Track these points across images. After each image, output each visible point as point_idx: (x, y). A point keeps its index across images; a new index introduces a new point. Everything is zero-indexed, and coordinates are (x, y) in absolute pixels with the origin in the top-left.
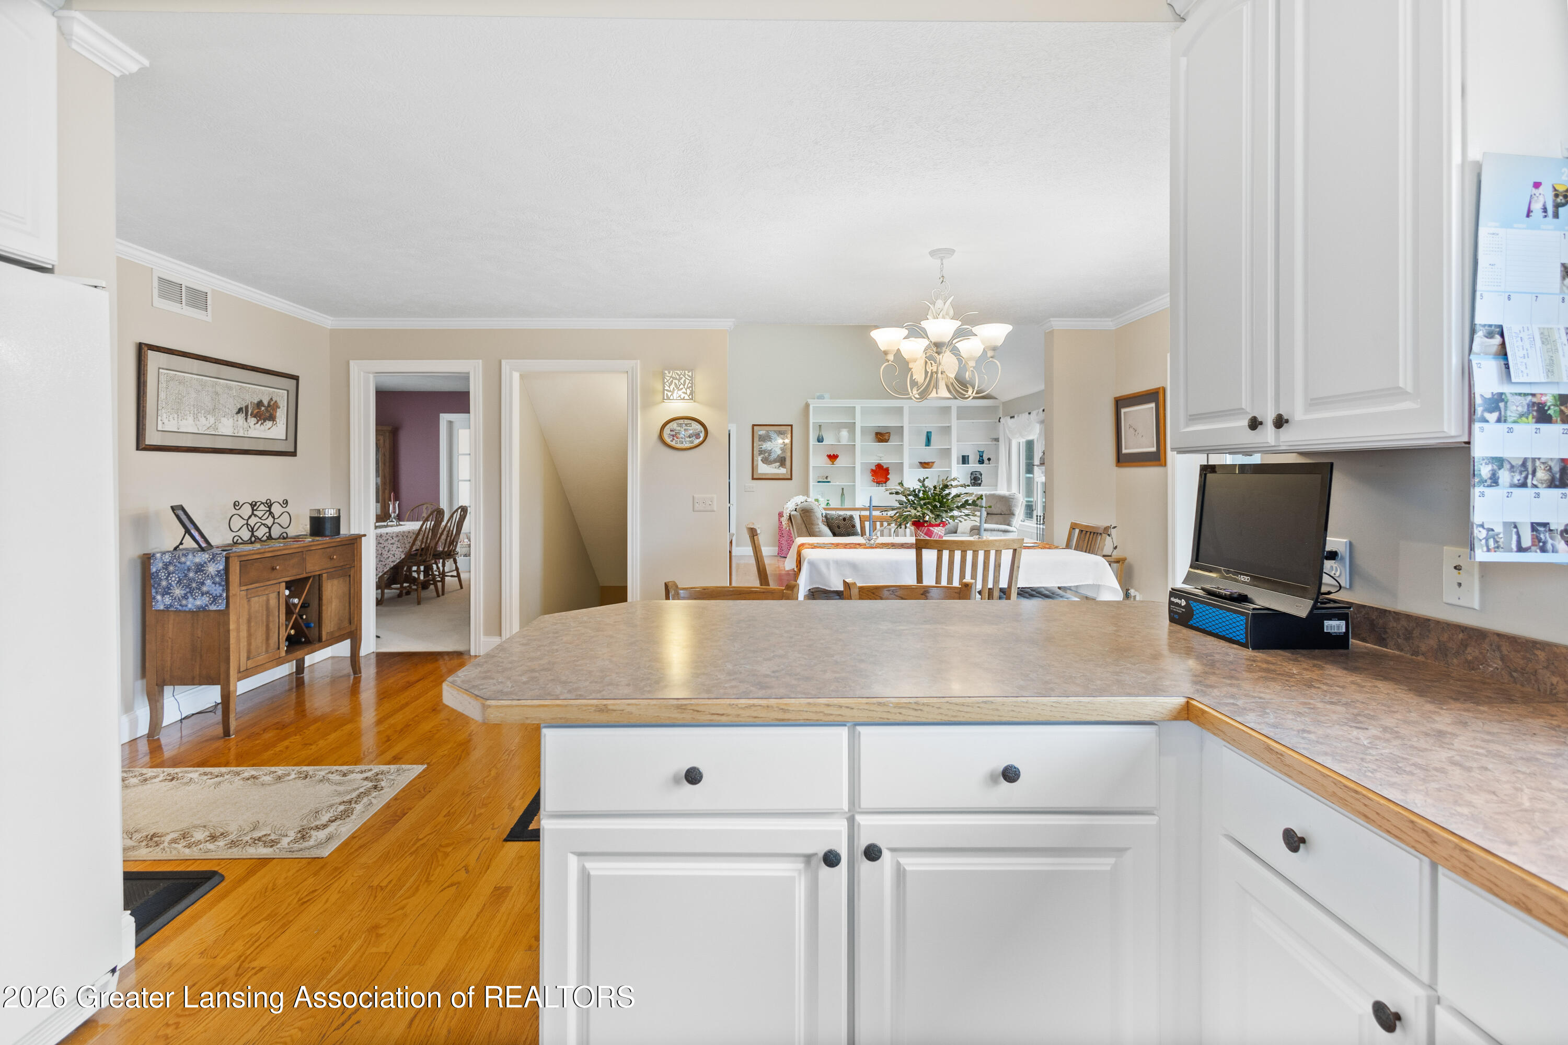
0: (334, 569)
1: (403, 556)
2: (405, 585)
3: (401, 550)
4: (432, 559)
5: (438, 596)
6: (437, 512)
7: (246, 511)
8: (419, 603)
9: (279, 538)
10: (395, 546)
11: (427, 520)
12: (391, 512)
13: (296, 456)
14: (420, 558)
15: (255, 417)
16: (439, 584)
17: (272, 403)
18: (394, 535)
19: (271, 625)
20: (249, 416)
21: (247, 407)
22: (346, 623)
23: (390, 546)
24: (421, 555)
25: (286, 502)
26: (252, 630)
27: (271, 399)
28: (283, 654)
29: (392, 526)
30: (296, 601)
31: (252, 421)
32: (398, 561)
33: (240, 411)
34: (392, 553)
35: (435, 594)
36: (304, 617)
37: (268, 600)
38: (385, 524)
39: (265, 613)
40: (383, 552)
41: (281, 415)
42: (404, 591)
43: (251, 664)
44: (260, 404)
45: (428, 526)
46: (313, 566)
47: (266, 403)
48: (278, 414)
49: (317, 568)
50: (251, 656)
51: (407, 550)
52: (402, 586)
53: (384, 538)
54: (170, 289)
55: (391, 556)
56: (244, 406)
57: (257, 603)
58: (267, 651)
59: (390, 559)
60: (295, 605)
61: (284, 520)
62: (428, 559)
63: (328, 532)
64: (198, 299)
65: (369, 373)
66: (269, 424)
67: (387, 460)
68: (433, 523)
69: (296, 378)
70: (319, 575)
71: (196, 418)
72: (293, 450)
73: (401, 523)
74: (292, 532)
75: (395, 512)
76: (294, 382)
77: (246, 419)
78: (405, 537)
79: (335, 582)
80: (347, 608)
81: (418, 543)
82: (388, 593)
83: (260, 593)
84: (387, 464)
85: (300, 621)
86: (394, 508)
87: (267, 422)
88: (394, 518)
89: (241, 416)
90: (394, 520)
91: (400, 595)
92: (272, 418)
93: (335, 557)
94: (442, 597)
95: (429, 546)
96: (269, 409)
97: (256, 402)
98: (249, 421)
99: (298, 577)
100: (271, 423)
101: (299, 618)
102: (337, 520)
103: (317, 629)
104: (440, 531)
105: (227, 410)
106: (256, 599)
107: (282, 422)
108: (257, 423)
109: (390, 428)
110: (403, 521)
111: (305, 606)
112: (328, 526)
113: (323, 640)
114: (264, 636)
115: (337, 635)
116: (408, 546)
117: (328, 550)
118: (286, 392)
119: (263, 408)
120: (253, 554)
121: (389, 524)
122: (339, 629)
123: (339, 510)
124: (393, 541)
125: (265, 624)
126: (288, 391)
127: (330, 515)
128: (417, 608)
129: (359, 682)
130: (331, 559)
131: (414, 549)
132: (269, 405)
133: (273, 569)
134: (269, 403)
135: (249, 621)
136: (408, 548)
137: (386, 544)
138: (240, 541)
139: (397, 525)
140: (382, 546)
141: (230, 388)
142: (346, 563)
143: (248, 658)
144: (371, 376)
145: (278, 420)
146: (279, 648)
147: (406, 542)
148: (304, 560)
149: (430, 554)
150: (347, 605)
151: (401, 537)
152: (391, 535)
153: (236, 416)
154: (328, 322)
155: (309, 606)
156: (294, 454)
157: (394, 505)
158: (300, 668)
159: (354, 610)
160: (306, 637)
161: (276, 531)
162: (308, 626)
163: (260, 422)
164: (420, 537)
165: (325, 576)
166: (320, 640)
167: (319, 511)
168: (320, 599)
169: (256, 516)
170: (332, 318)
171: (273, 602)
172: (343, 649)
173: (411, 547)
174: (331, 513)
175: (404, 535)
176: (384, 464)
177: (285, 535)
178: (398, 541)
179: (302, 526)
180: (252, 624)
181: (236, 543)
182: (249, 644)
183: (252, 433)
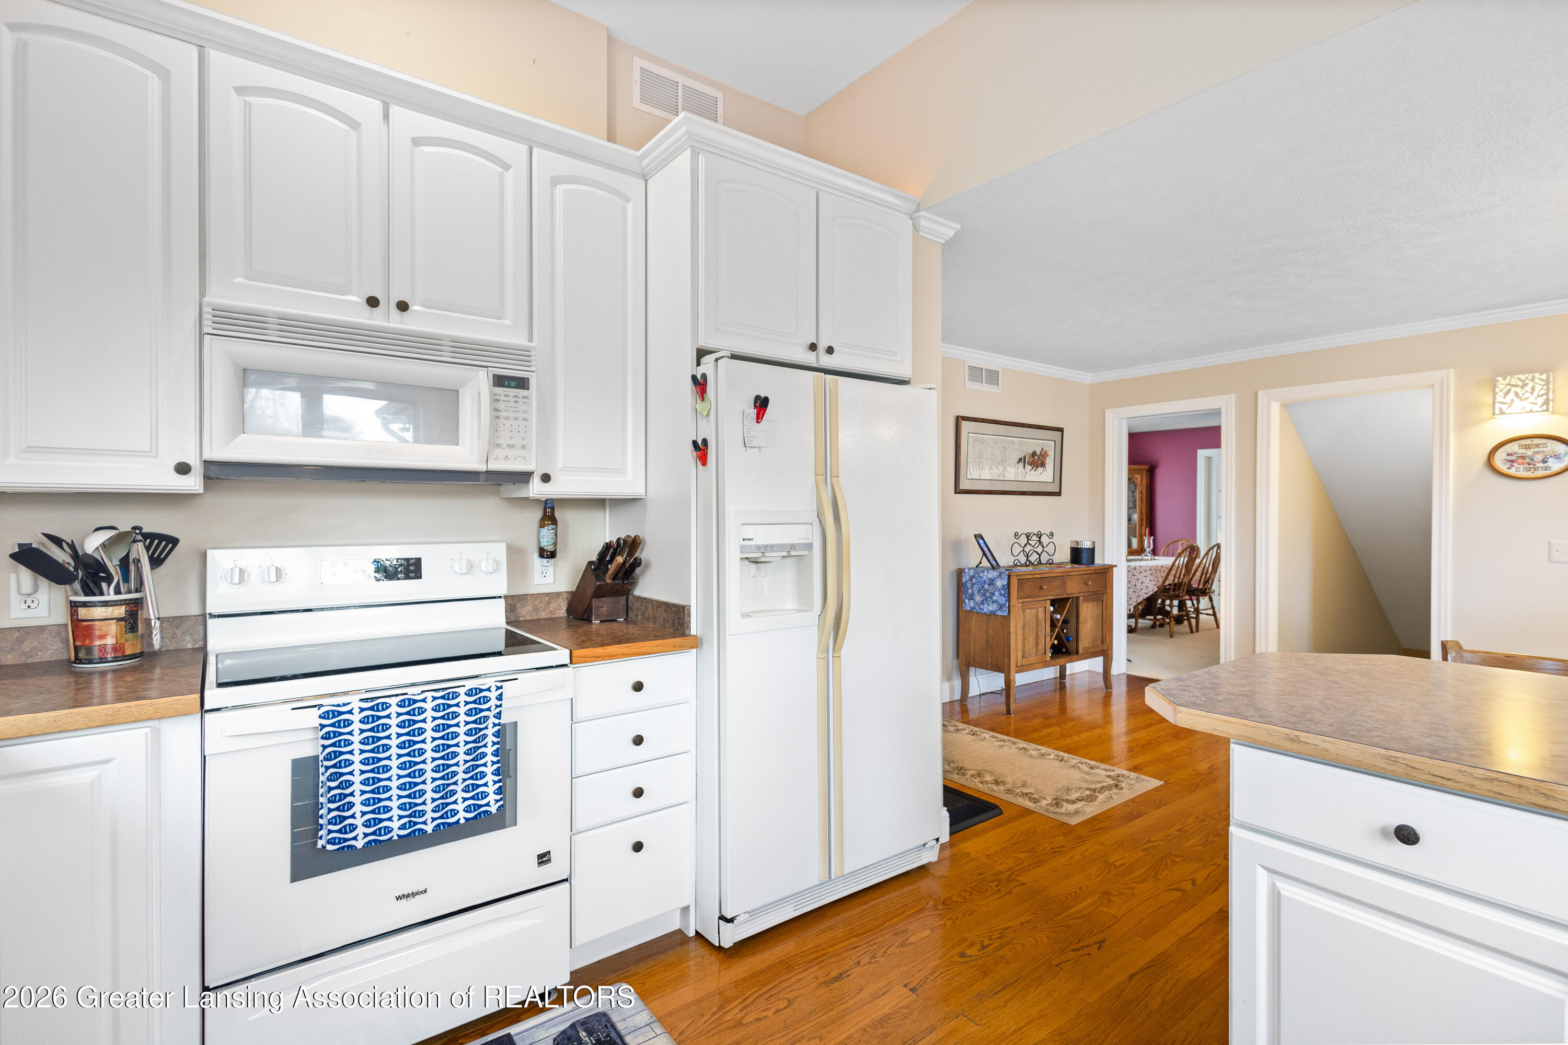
0: (1088, 594)
1: (1156, 589)
2: (1159, 617)
3: (1154, 583)
4: (1185, 595)
5: (1192, 632)
6: (1191, 549)
7: (1023, 540)
8: (1171, 636)
9: (1046, 564)
10: (1148, 579)
11: (1180, 555)
12: (1145, 546)
13: (1060, 495)
14: (1173, 593)
15: (1030, 465)
16: (1193, 621)
17: (1043, 452)
18: (1148, 569)
19: (1039, 633)
20: (1027, 465)
21: (1025, 457)
22: (1099, 642)
23: (1143, 579)
24: (1174, 590)
25: (1052, 534)
26: (1026, 635)
27: (1043, 449)
28: (1048, 659)
29: (1146, 560)
30: (1058, 616)
31: (1028, 467)
32: (1151, 593)
33: (1020, 460)
34: (1146, 585)
35: (1188, 630)
36: (1065, 631)
37: (1037, 613)
38: (1140, 557)
39: (1035, 622)
40: (1137, 584)
41: (1049, 462)
42: (1158, 623)
43: (1025, 662)
44: (1034, 454)
45: (1181, 562)
46: (1073, 588)
47: (1038, 453)
48: (1047, 461)
49: (1075, 591)
50: (1025, 655)
51: (1160, 583)
52: (1155, 618)
53: (1137, 570)
54: (975, 374)
55: (1144, 588)
56: (1023, 457)
57: (1030, 613)
58: (1036, 654)
59: (1144, 591)
60: (1057, 620)
61: (1050, 549)
62: (1181, 595)
63: (1084, 561)
64: (993, 377)
65: (1122, 419)
66: (1040, 469)
67: (1144, 496)
68: (1186, 559)
69: (1061, 430)
70: (1077, 598)
71: (991, 468)
72: (1058, 491)
73: (1155, 557)
74: (1057, 559)
75: (1149, 547)
76: (1060, 433)
77: (1024, 467)
78: (1158, 571)
79: (1090, 605)
80: (1100, 629)
81: (1171, 578)
82: (1142, 623)
83: (1031, 606)
84: (1144, 501)
85: (1062, 634)
86: (1149, 543)
88: (1149, 553)
89: (1021, 465)
90: (1148, 554)
91: (1153, 626)
92: (1043, 465)
93: (1090, 583)
94: (1195, 634)
95: (1182, 582)
96: (1041, 457)
97: (1031, 453)
98: (1026, 468)
99: (1060, 597)
100: (1042, 469)
101: (1061, 631)
102: (1092, 551)
103: (1075, 643)
104: (1194, 567)
105: (1011, 461)
106: (1029, 610)
107: (1050, 468)
108: (1032, 469)
109: (1147, 467)
110: (1158, 556)
111: (1065, 622)
112: (1085, 556)
113: (1080, 653)
114: (1035, 641)
115: (1091, 651)
116: (1161, 580)
117: (1084, 576)
118: (1053, 442)
119: (1036, 457)
120: (1027, 575)
121: (1144, 558)
122: (1093, 646)
123: (1094, 542)
124: (1146, 574)
125: (1035, 632)
126: (1055, 441)
127: (1086, 547)
128: (1169, 640)
129: (1111, 696)
130: (1087, 584)
131: (1167, 583)
132: (1041, 454)
133: (1041, 588)
134: (1041, 452)
135: (1024, 628)
136: (1161, 582)
137: (1139, 576)
138: (1019, 564)
139: (1151, 560)
140: (1136, 578)
141: (1013, 443)
142: (1099, 589)
143: (1023, 657)
144: (1124, 422)
145: (1046, 466)
146: (1045, 653)
147: (1159, 576)
148: (1065, 583)
149: (1183, 590)
150: (1100, 626)
151: (1154, 571)
152: (1144, 568)
153: (1017, 465)
154: (1087, 378)
155: (1069, 621)
156: (1059, 494)
157: (1149, 540)
158: (1062, 675)
159: (1106, 632)
160: (1067, 649)
161: (1044, 558)
162: (1068, 640)
163: (1034, 469)
164: (1173, 572)
165: (1081, 598)
166: (1077, 653)
167: (1077, 543)
168: (1078, 618)
169: (1030, 544)
170: (1091, 375)
171: (1041, 615)
172: (1096, 664)
173: (1164, 581)
174: (1087, 545)
175: (1157, 569)
176: (1142, 501)
177: (1051, 562)
178: (1151, 574)
179: (1063, 555)
180: (1026, 630)
181: (1016, 565)
182: (1024, 646)
183: (1029, 478)
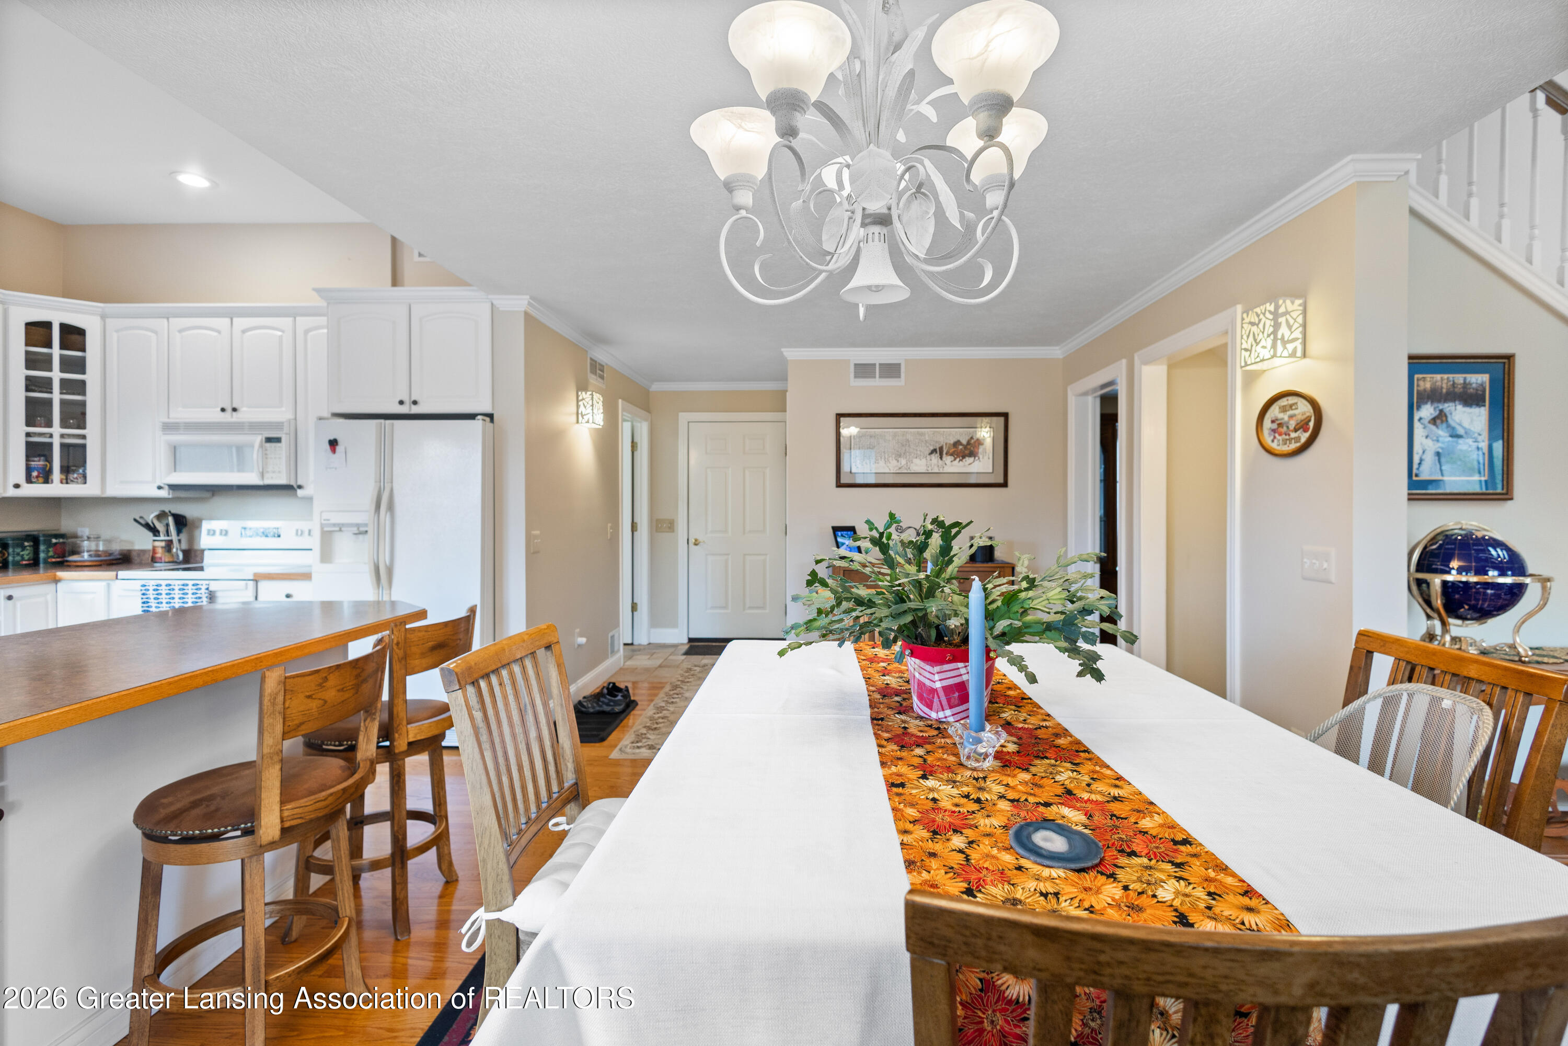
13: (1007, 487)
15: (952, 455)
17: (972, 441)
20: (944, 455)
21: (941, 449)
27: (972, 438)
31: (948, 459)
41: (985, 451)
44: (957, 443)
47: (965, 442)
48: (979, 451)
54: (864, 370)
56: (937, 447)
64: (891, 370)
66: (969, 460)
69: (1004, 415)
71: (876, 461)
72: (1003, 482)
76: (1002, 419)
77: (941, 458)
87: (967, 458)
89: (935, 458)
92: (972, 454)
96: (969, 447)
97: (952, 442)
98: (944, 459)
100: (972, 459)
105: (919, 452)
107: (986, 458)
108: (955, 460)
118: (991, 429)
119: (961, 447)
123: (993, 540)
126: (994, 429)
132: (968, 444)
134: (969, 441)
141: (922, 434)
145: (981, 456)
153: (928, 457)
154: (1056, 352)
156: (1004, 485)
163: (958, 459)
170: (1057, 348)
183: (948, 469)
